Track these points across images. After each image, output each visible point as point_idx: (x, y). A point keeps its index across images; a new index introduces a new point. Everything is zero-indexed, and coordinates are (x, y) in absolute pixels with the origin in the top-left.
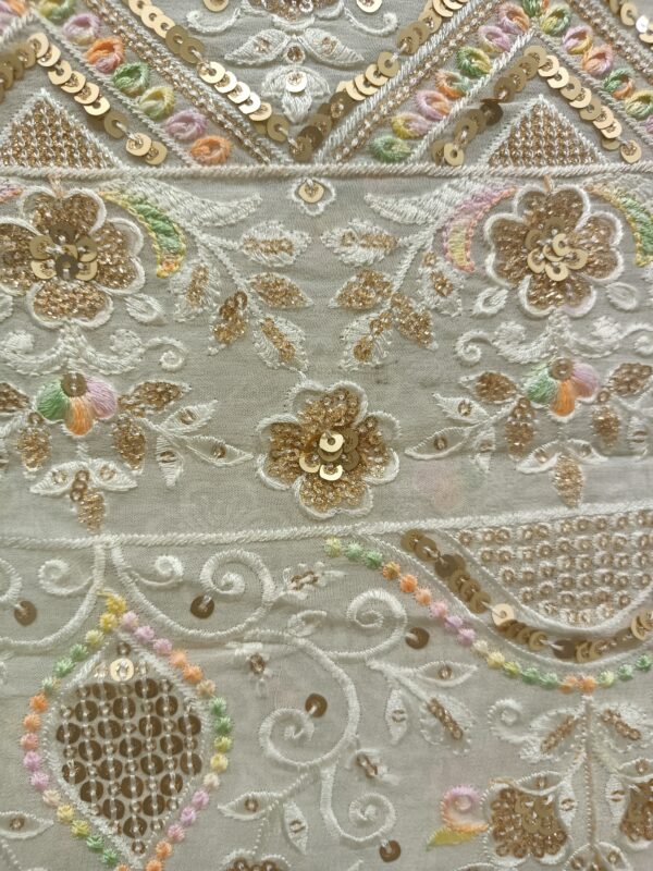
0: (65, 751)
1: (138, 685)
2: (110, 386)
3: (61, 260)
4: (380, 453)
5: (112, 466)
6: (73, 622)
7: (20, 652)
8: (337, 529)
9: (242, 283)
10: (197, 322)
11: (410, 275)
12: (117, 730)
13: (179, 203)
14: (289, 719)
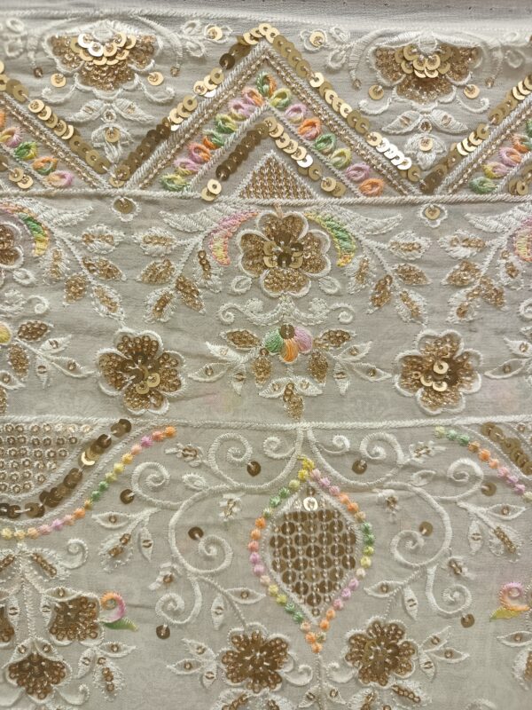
0: (274, 553)
1: (321, 513)
2: (308, 332)
3: (281, 256)
4: (469, 375)
5: (307, 381)
6: (283, 474)
7: (251, 492)
8: (442, 421)
9: (389, 270)
10: (362, 293)
11: (493, 265)
12: (306, 540)
13: (353, 221)
14: (409, 537)
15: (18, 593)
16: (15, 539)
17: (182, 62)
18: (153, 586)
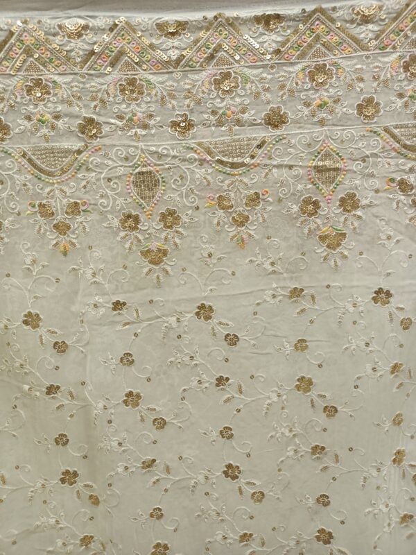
0: (134, 186)
1: (148, 172)
2: (141, 114)
3: (131, 90)
4: (193, 127)
5: (142, 130)
6: (135, 160)
7: (126, 166)
8: (184, 142)
9: (165, 93)
10: (156, 101)
11: (197, 91)
12: (144, 182)
13: (153, 78)
14: (176, 180)
15: (55, 201)
16: (53, 183)
17: (98, 30)
18: (97, 197)
